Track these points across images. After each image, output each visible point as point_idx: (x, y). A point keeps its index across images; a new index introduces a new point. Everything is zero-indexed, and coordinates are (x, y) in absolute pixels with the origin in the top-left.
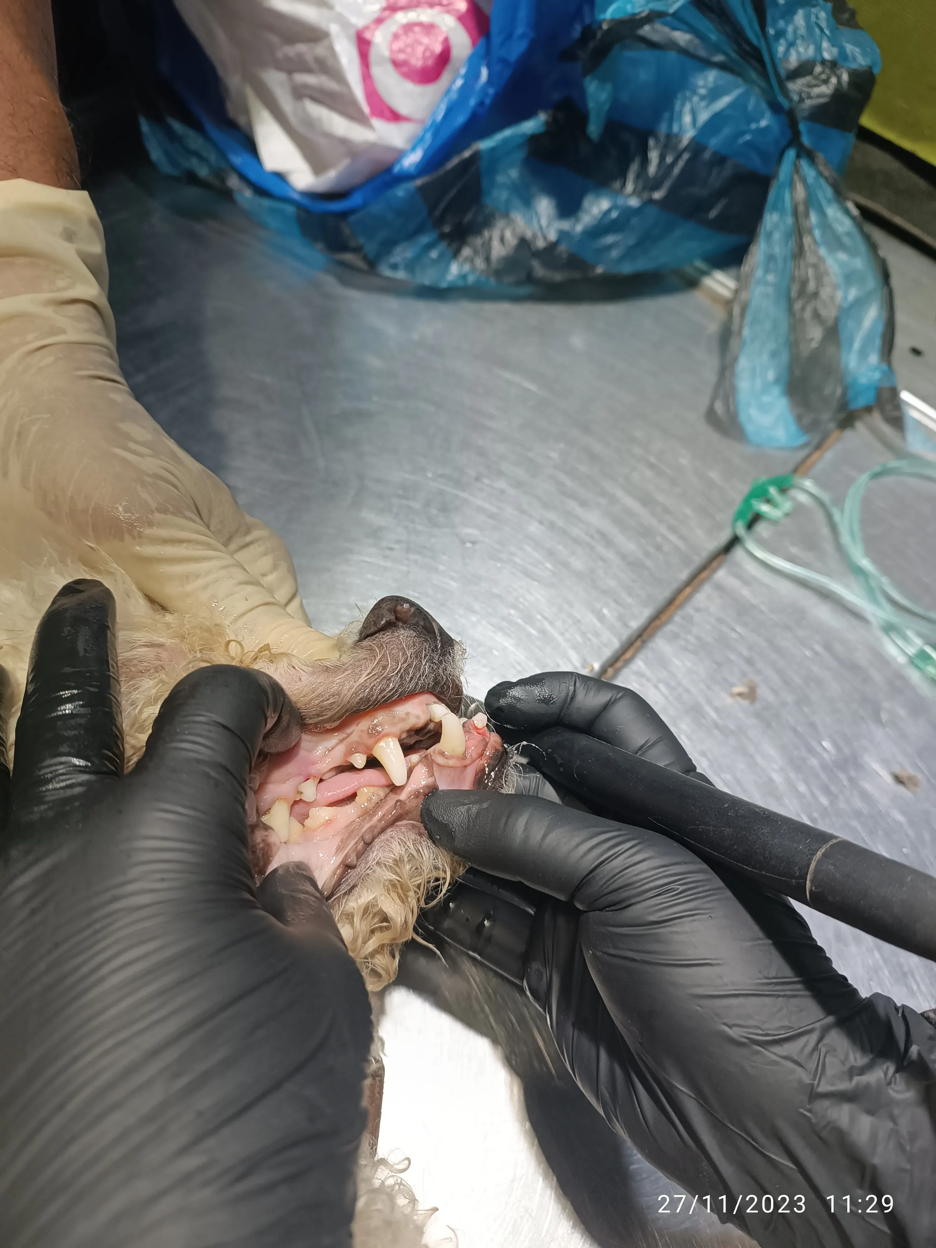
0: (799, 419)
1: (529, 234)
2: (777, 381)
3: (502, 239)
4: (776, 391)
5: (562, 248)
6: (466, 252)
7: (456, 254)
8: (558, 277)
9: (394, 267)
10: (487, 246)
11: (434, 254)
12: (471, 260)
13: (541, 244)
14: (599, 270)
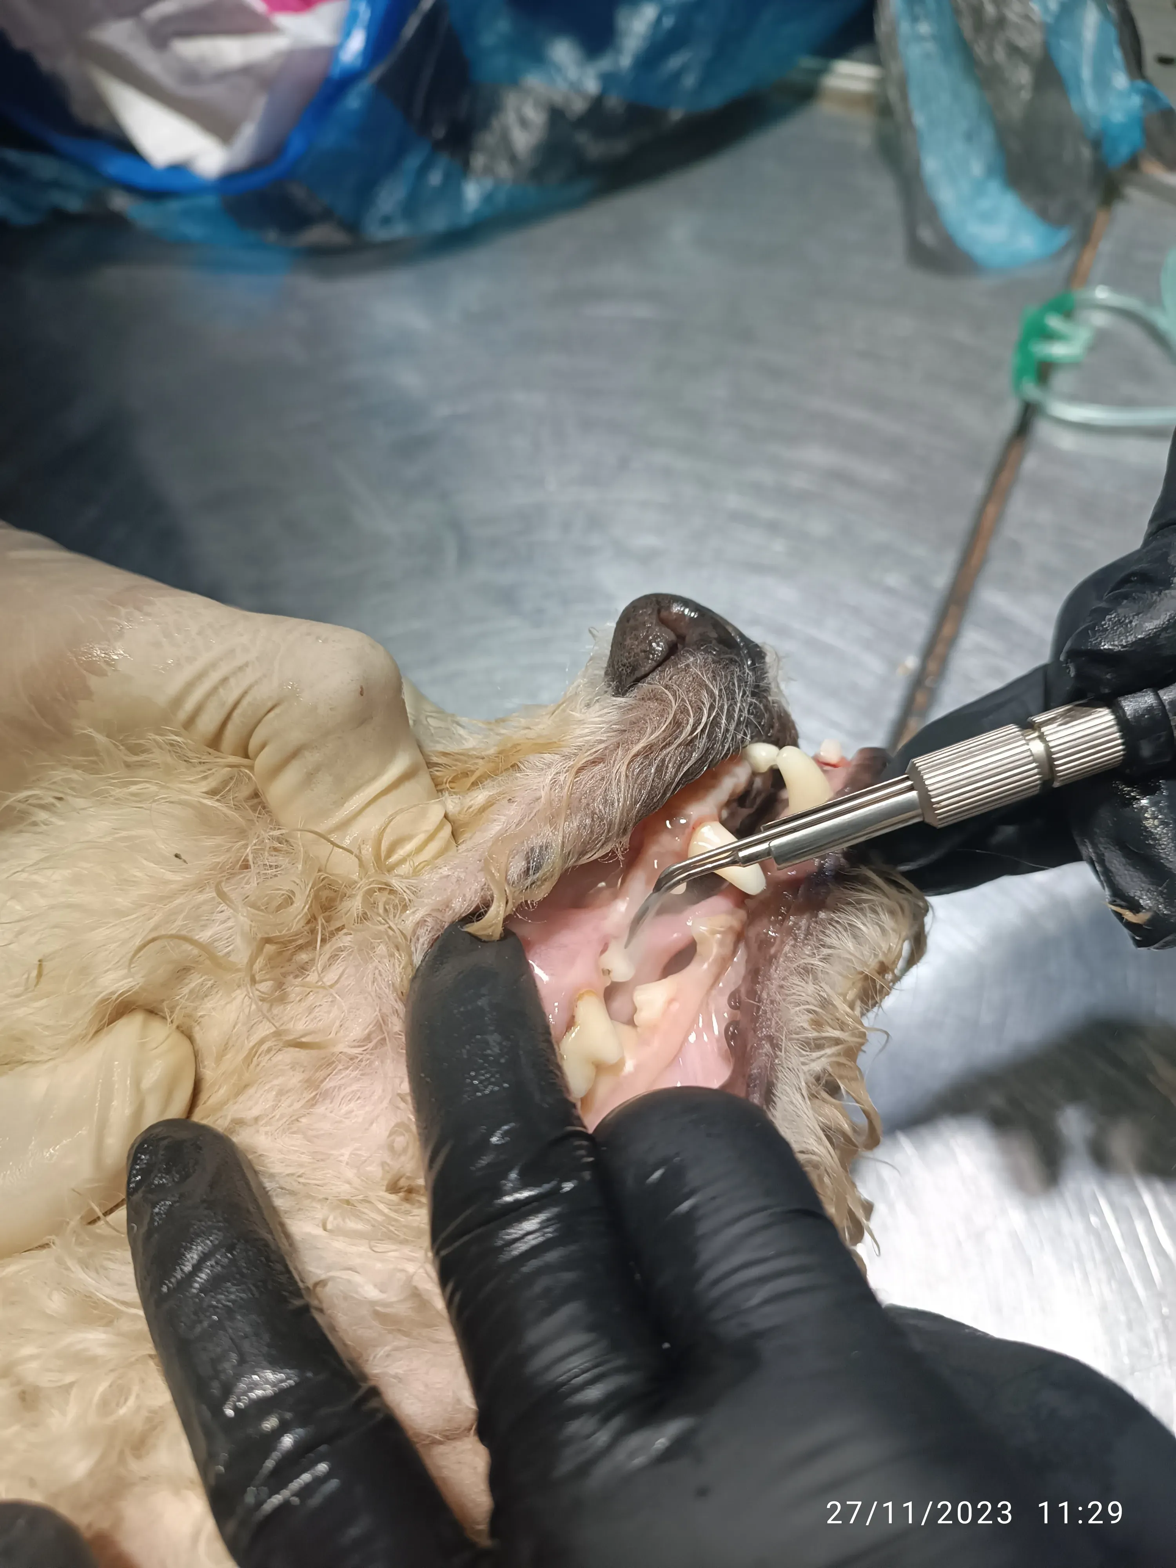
0: (1043, 214)
1: (558, 98)
2: (990, 172)
3: (524, 123)
4: (994, 187)
5: (614, 102)
6: (479, 161)
7: (465, 168)
8: (620, 147)
9: (386, 221)
10: (505, 139)
11: (435, 178)
12: (488, 170)
13: (579, 106)
14: (676, 114)
